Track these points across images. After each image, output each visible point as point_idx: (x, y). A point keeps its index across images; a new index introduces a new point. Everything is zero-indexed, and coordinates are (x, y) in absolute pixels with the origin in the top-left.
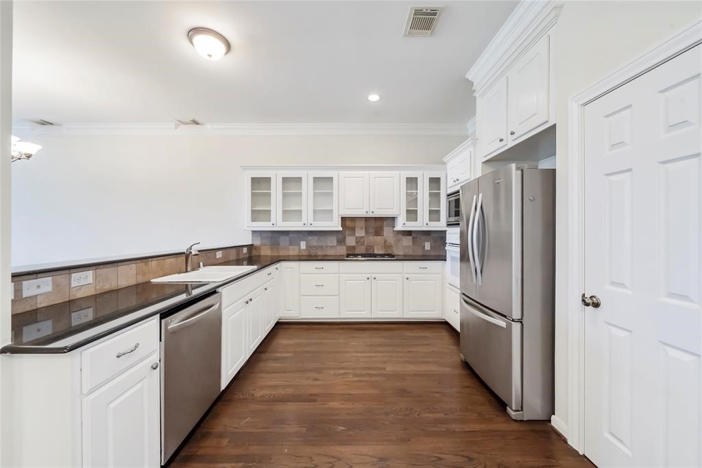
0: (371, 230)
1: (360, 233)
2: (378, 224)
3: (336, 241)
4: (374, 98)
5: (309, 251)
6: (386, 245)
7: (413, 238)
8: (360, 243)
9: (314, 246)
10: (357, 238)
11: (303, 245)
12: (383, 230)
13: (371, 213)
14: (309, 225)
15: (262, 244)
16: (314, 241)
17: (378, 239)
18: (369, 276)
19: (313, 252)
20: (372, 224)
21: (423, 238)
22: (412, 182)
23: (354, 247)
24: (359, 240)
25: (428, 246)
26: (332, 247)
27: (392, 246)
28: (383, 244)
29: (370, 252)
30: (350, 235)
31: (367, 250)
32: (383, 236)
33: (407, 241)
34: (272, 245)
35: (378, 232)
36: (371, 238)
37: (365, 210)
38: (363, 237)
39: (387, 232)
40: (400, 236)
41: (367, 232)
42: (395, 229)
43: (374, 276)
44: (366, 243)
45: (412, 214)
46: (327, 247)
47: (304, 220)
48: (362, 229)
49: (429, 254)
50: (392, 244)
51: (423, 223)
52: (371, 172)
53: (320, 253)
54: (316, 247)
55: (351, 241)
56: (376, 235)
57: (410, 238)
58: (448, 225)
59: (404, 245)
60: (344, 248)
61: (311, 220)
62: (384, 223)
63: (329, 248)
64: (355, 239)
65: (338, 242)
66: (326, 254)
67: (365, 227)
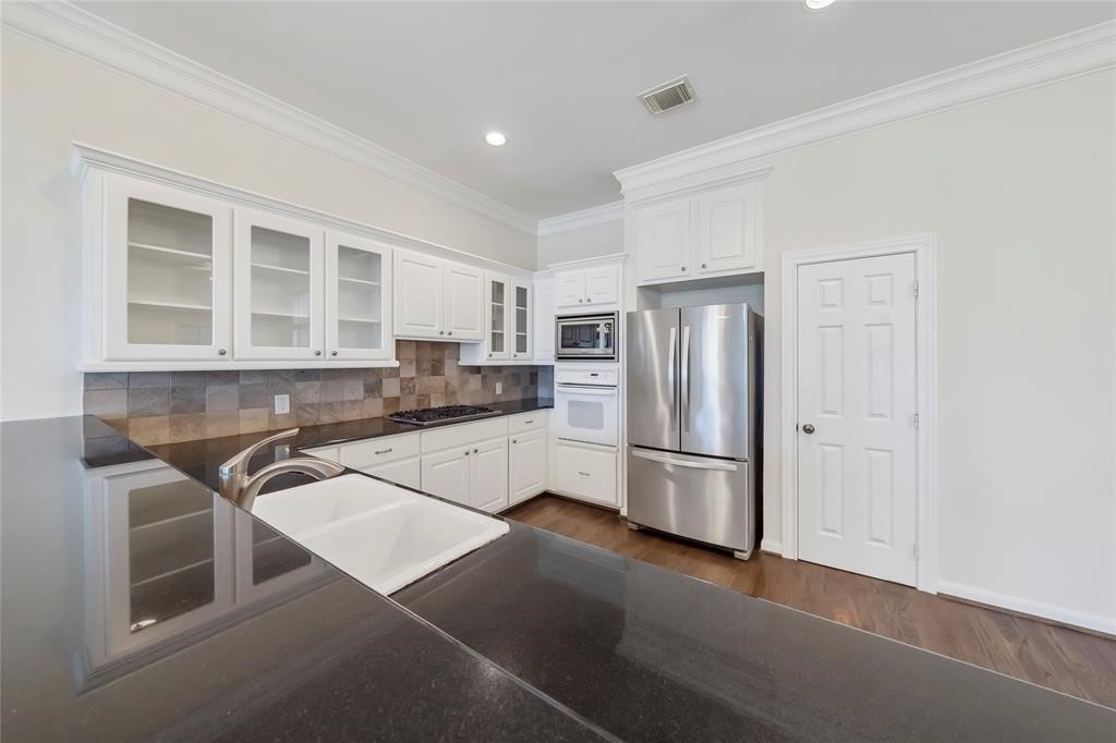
0: (427, 366)
1: (408, 370)
2: (437, 354)
3: (362, 389)
5: (298, 416)
6: (448, 391)
7: (483, 377)
8: (407, 391)
9: (311, 405)
10: (402, 380)
11: (282, 404)
12: (443, 364)
13: (446, 335)
14: (329, 356)
15: (131, 415)
16: (312, 393)
17: (437, 381)
19: (309, 419)
20: (428, 354)
21: (495, 376)
22: (498, 288)
23: (397, 399)
24: (405, 386)
25: (499, 389)
26: (352, 402)
27: (456, 392)
28: (444, 391)
30: (390, 376)
31: (419, 402)
32: (443, 375)
33: (475, 382)
34: (175, 410)
35: (436, 370)
36: (425, 379)
37: (437, 328)
38: (412, 378)
39: (450, 370)
40: (467, 374)
41: (419, 370)
42: (460, 363)
43: (474, 447)
44: (417, 390)
46: (343, 403)
48: (410, 363)
50: (457, 388)
53: (326, 419)
54: (318, 407)
55: (391, 388)
56: (433, 375)
57: (480, 377)
59: (472, 388)
60: (380, 401)
61: (334, 344)
62: (446, 352)
63: (348, 404)
64: (398, 383)
65: (366, 391)
66: (341, 419)
67: (417, 360)
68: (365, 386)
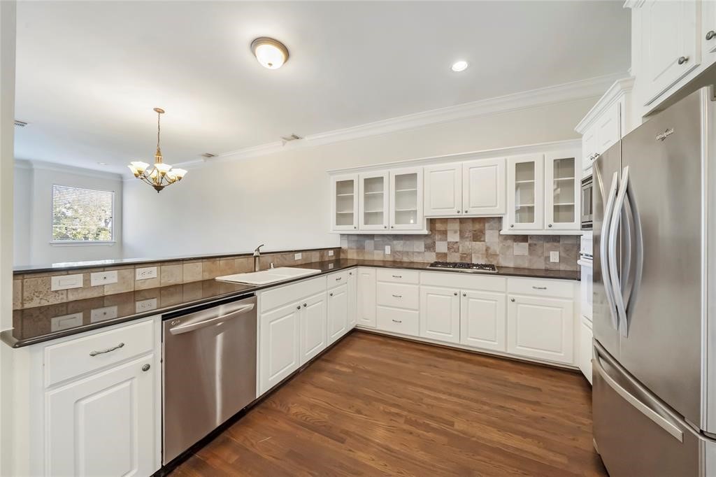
0: (468, 234)
1: (453, 237)
2: (477, 226)
3: (423, 246)
4: (460, 66)
5: (394, 256)
6: (488, 253)
7: (530, 245)
8: (452, 250)
9: (399, 252)
10: (449, 243)
11: (388, 250)
12: (484, 234)
13: (464, 213)
14: (390, 228)
15: (349, 248)
16: (399, 245)
17: (478, 245)
18: (457, 291)
19: (398, 258)
20: (469, 227)
21: (547, 245)
22: (525, 169)
23: (445, 255)
24: (451, 247)
25: (554, 257)
26: (419, 253)
27: (497, 255)
28: (484, 252)
29: (467, 261)
30: (441, 240)
31: (462, 258)
32: (484, 241)
33: (521, 249)
34: (358, 248)
35: (478, 236)
36: (467, 243)
37: (455, 210)
38: (457, 242)
39: (491, 237)
40: (509, 242)
41: (462, 237)
42: (502, 233)
43: (463, 292)
44: (460, 249)
45: (526, 212)
46: (413, 253)
47: (385, 224)
48: (455, 232)
49: (557, 268)
50: (498, 253)
51: (543, 223)
52: (464, 162)
53: (405, 259)
54: (402, 253)
55: (441, 247)
56: (474, 241)
57: (526, 245)
58: (583, 226)
59: (515, 254)
60: (434, 254)
61: (392, 223)
62: (487, 225)
63: (416, 254)
64: (446, 244)
65: (426, 248)
66: (412, 260)
67: (460, 231)
68: (425, 245)
